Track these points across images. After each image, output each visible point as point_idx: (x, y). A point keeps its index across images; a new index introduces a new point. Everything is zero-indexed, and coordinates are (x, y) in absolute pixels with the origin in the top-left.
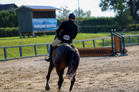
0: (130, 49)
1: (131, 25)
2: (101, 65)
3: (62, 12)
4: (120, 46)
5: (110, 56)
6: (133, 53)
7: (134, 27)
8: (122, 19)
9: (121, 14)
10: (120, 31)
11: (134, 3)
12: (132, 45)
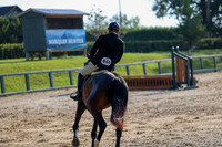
0: (200, 78)
1: (203, 40)
2: (156, 103)
3: (93, 19)
4: (187, 73)
5: (170, 89)
6: (207, 84)
7: (209, 42)
8: (189, 31)
9: (187, 21)
10: (186, 49)
11: (208, 5)
12: (205, 72)
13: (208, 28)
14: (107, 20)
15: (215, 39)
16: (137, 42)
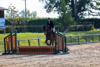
0: (71, 48)
1: (72, 26)
2: (45, 62)
3: (10, 12)
4: (63, 45)
5: (53, 54)
6: (74, 52)
7: (75, 27)
8: (65, 20)
9: (64, 15)
10: (63, 31)
11: (76, 6)
12: (73, 45)
13: (75, 20)
14: (18, 13)
15: (79, 26)
16: (35, 26)
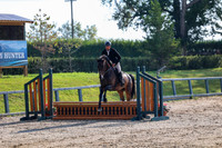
0: (173, 106)
1: (175, 58)
2: (115, 137)
3: (38, 27)
4: (154, 100)
5: (133, 120)
6: (180, 114)
7: (183, 61)
8: (159, 46)
9: (157, 34)
10: (155, 70)
11: (183, 14)
12: (178, 99)
13: (182, 44)
14: (55, 29)
15: (191, 57)
16: (93, 58)
